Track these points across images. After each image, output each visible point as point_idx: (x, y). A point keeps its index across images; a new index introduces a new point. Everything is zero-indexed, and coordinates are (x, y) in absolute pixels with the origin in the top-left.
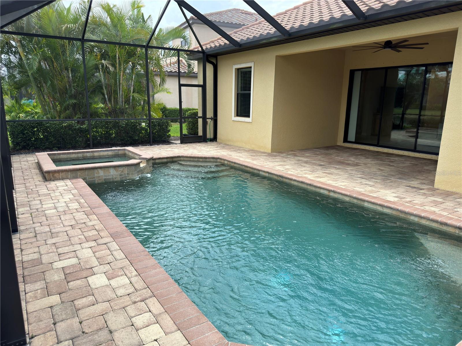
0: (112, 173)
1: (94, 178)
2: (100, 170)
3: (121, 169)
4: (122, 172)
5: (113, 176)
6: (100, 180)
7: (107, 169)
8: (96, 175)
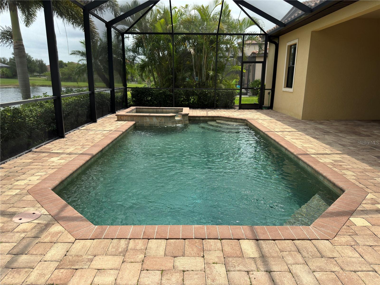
0: (154, 121)
1: (143, 122)
2: (147, 118)
3: (160, 119)
4: (161, 120)
5: (155, 123)
6: (147, 124)
7: (151, 118)
8: (145, 121)
